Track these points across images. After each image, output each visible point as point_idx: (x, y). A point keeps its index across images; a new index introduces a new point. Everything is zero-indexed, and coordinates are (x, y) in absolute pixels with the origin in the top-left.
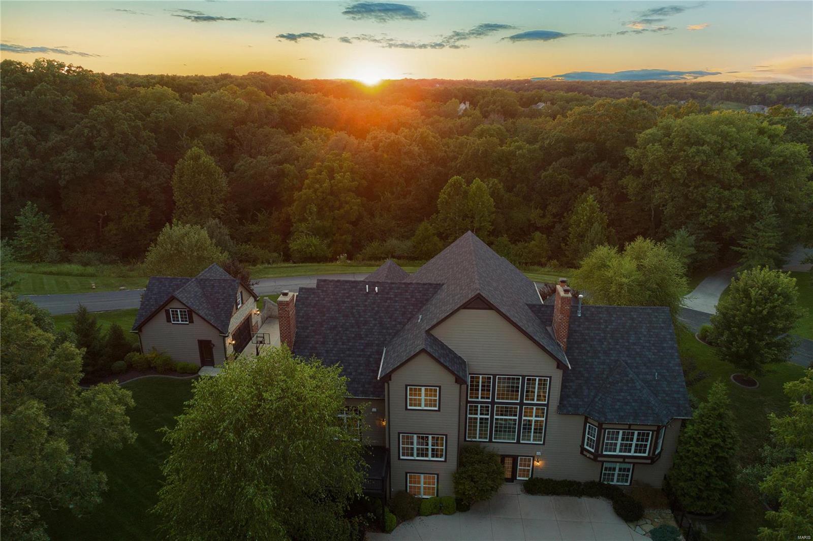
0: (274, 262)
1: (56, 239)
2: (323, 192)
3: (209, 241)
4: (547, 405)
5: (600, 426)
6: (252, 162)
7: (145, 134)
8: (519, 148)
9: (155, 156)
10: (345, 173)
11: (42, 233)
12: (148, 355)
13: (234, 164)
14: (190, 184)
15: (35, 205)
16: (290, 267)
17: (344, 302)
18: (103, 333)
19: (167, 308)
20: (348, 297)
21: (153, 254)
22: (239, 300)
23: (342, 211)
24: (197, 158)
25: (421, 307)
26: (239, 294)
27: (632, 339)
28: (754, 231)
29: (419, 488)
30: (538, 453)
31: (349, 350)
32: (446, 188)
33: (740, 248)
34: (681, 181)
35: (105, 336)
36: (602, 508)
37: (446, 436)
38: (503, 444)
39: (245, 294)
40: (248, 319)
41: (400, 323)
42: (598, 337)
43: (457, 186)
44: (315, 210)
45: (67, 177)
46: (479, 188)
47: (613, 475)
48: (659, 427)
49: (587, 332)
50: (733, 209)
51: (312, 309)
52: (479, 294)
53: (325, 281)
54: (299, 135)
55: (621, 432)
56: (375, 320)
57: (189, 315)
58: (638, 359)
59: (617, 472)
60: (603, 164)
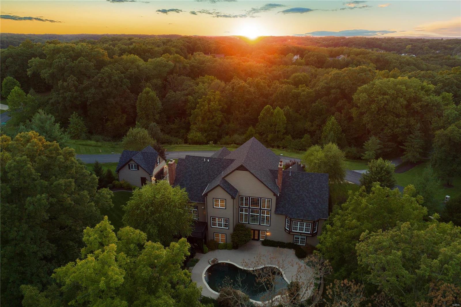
0: (179, 143)
1: (85, 129)
2: (205, 111)
3: (148, 136)
4: (270, 210)
5: (291, 219)
6: (173, 94)
7: (125, 81)
8: (303, 91)
9: (129, 91)
10: (215, 102)
11: (79, 126)
12: (121, 182)
13: (166, 94)
14: (144, 105)
15: (77, 113)
16: (187, 146)
17: (195, 165)
18: (104, 172)
19: (129, 163)
20: (197, 163)
21: (125, 139)
22: (158, 161)
23: (213, 120)
24: (148, 93)
25: (225, 169)
26: (158, 159)
27: (310, 186)
28: (410, 138)
29: (219, 239)
30: (268, 230)
31: (195, 184)
32: (263, 111)
33: (403, 147)
34: (375, 112)
35: (105, 174)
36: (291, 253)
37: (229, 219)
38: (254, 225)
39: (161, 159)
40: (162, 170)
41: (216, 174)
42: (296, 185)
43: (268, 111)
44: (200, 119)
45: (90, 101)
46: (278, 112)
47: (298, 241)
48: (314, 222)
49: (292, 182)
50: (400, 127)
51: (183, 167)
52: (242, 165)
53: (189, 156)
54: (198, 80)
55: (299, 223)
56: (206, 173)
57: (138, 167)
58: (311, 194)
59: (300, 240)
60: (345, 100)
